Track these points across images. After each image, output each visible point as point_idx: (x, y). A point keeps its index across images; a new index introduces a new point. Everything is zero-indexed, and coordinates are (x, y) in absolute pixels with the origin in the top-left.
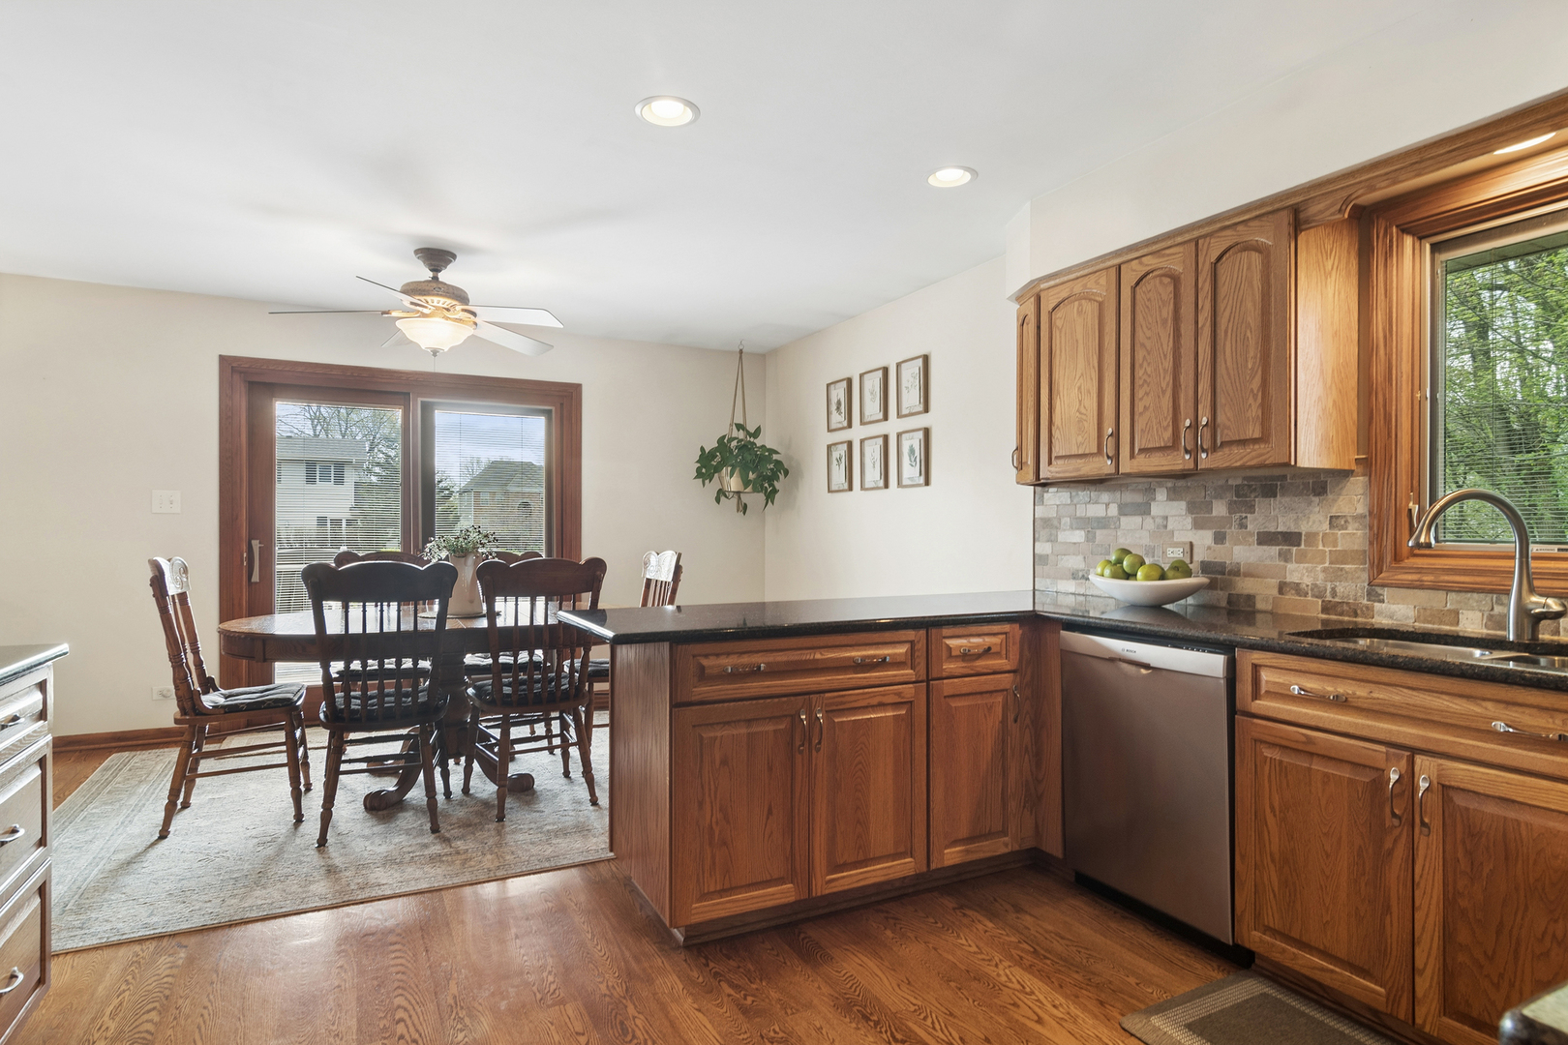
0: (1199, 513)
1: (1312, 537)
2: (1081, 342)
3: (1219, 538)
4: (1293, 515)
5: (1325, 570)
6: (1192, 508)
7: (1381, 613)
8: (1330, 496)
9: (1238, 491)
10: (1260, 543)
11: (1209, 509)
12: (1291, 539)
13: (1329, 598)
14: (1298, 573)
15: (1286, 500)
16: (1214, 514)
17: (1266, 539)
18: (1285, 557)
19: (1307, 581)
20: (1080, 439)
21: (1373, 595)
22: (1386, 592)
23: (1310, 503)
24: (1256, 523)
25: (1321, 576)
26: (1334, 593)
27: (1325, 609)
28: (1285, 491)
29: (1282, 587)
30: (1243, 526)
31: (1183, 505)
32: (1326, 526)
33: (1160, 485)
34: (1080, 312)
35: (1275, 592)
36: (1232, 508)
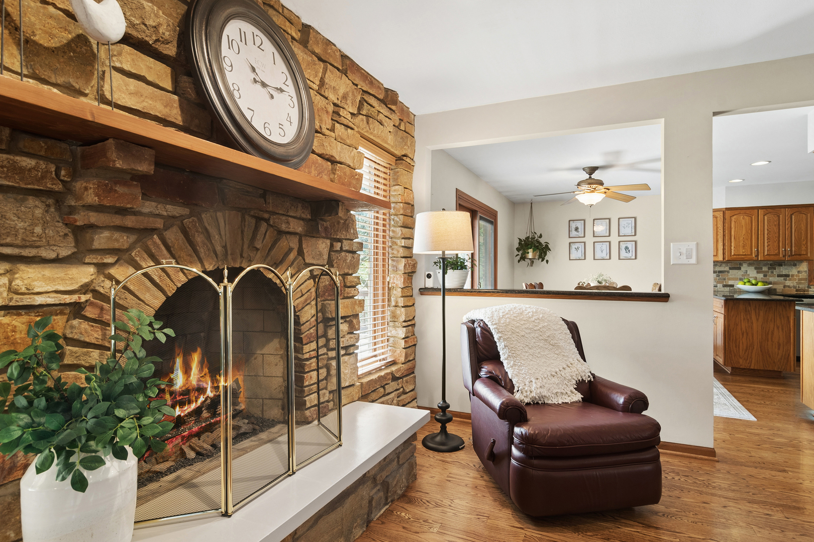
0: (759, 270)
1: (793, 276)
2: (744, 226)
3: (765, 276)
4: (787, 270)
5: (796, 282)
6: (756, 268)
7: (811, 291)
8: (797, 266)
9: (771, 265)
10: (778, 277)
11: (762, 268)
12: (787, 276)
13: (797, 288)
14: (788, 283)
15: (785, 267)
16: (763, 270)
17: (779, 276)
18: (786, 280)
19: (792, 285)
20: (743, 251)
21: (809, 287)
22: (812, 287)
23: (792, 268)
24: (776, 272)
25: (795, 284)
26: (799, 287)
27: (796, 291)
28: (785, 265)
29: (785, 286)
30: (772, 273)
31: (753, 268)
32: (797, 273)
33: (744, 262)
34: (743, 218)
35: (783, 288)
36: (769, 269)
